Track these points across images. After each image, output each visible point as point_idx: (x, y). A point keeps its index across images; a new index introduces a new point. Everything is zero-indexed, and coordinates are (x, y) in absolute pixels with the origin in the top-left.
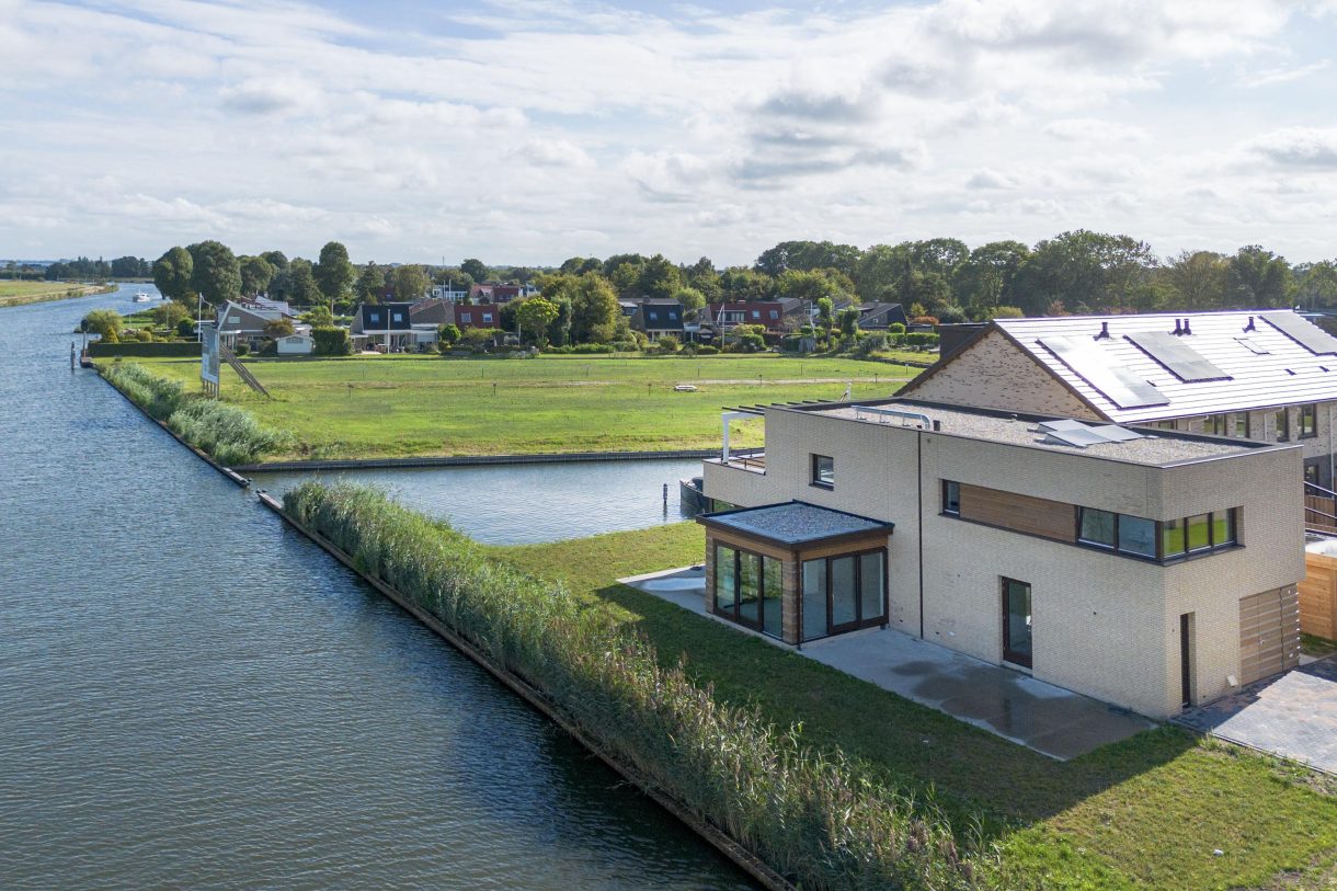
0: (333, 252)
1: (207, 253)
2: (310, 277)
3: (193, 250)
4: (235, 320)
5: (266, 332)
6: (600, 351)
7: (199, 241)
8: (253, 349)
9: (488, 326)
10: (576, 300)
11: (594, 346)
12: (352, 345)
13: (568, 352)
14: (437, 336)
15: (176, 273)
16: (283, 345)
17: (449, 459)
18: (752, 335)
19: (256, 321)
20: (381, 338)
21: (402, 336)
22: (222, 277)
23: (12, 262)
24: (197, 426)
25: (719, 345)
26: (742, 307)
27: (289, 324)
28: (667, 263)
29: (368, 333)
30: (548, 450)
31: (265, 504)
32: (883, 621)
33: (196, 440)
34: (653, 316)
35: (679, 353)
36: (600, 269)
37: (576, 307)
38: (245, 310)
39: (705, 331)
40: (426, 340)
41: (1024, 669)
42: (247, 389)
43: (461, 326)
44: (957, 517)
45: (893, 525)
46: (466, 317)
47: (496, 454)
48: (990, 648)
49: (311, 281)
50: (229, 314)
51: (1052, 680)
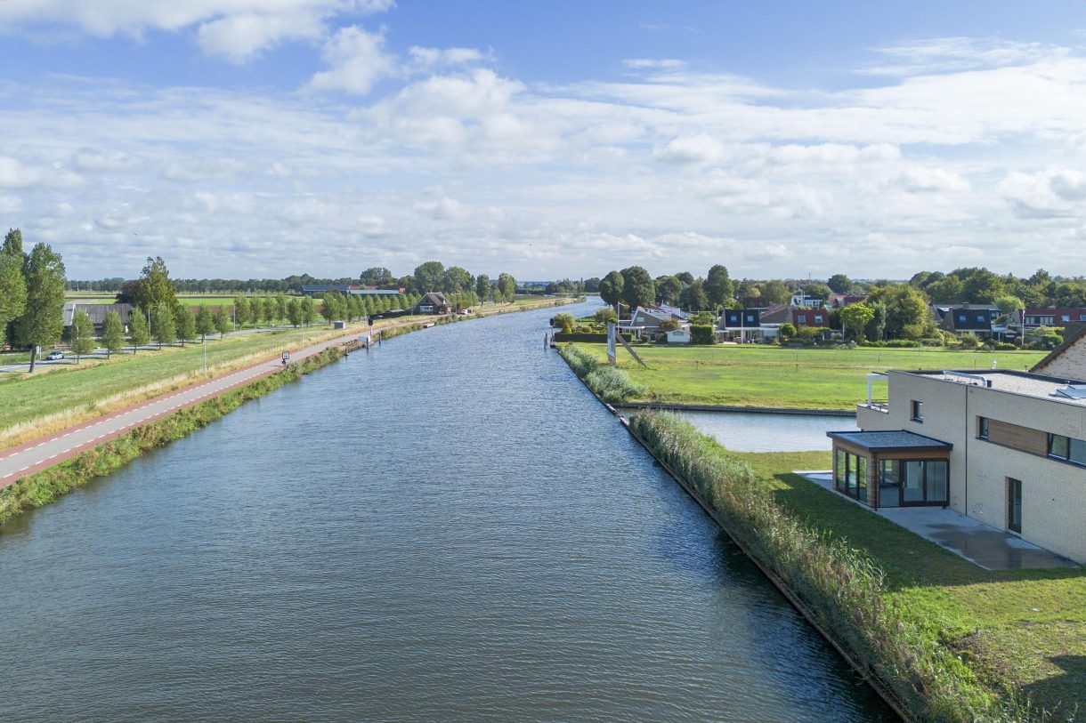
0: (717, 272)
1: (631, 275)
2: (701, 290)
3: (624, 273)
4: (641, 319)
5: (661, 328)
6: (909, 345)
7: (628, 266)
8: (653, 338)
9: (818, 325)
10: (891, 306)
11: (903, 342)
12: (717, 337)
13: (881, 345)
14: (779, 332)
15: (614, 289)
16: (671, 337)
17: (743, 408)
18: (1055, 335)
19: (656, 321)
20: (738, 333)
21: (754, 332)
22: (642, 291)
23: (527, 283)
24: (598, 380)
25: (1018, 344)
26: (1052, 311)
27: (676, 323)
28: (990, 275)
29: (729, 329)
30: (813, 407)
31: (622, 423)
32: (945, 504)
33: (596, 389)
34: (962, 318)
35: (979, 349)
36: (942, 280)
37: (890, 311)
38: (648, 313)
39: (1010, 331)
40: (770, 335)
41: (1018, 535)
42: (635, 362)
43: (796, 324)
44: (987, 440)
45: (952, 445)
46: (802, 319)
47: (776, 407)
48: (1000, 521)
49: (702, 293)
50: (637, 316)
51: (1031, 541)
